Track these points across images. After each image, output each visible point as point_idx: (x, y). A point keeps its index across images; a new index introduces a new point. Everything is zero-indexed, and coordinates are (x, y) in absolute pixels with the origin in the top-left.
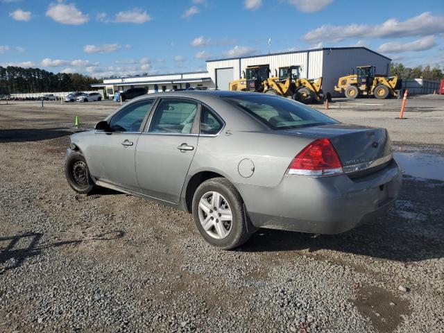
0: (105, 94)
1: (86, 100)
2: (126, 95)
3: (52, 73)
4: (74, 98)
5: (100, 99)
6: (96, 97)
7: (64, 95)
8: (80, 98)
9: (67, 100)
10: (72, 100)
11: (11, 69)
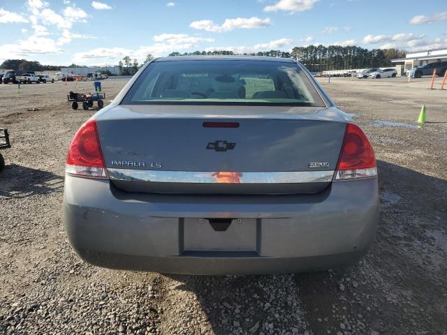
0: (403, 69)
1: (378, 77)
2: (424, 71)
3: (366, 50)
4: (367, 74)
5: (394, 75)
6: (390, 73)
7: (360, 72)
8: (373, 74)
9: (360, 76)
10: (365, 77)
11: (332, 48)
